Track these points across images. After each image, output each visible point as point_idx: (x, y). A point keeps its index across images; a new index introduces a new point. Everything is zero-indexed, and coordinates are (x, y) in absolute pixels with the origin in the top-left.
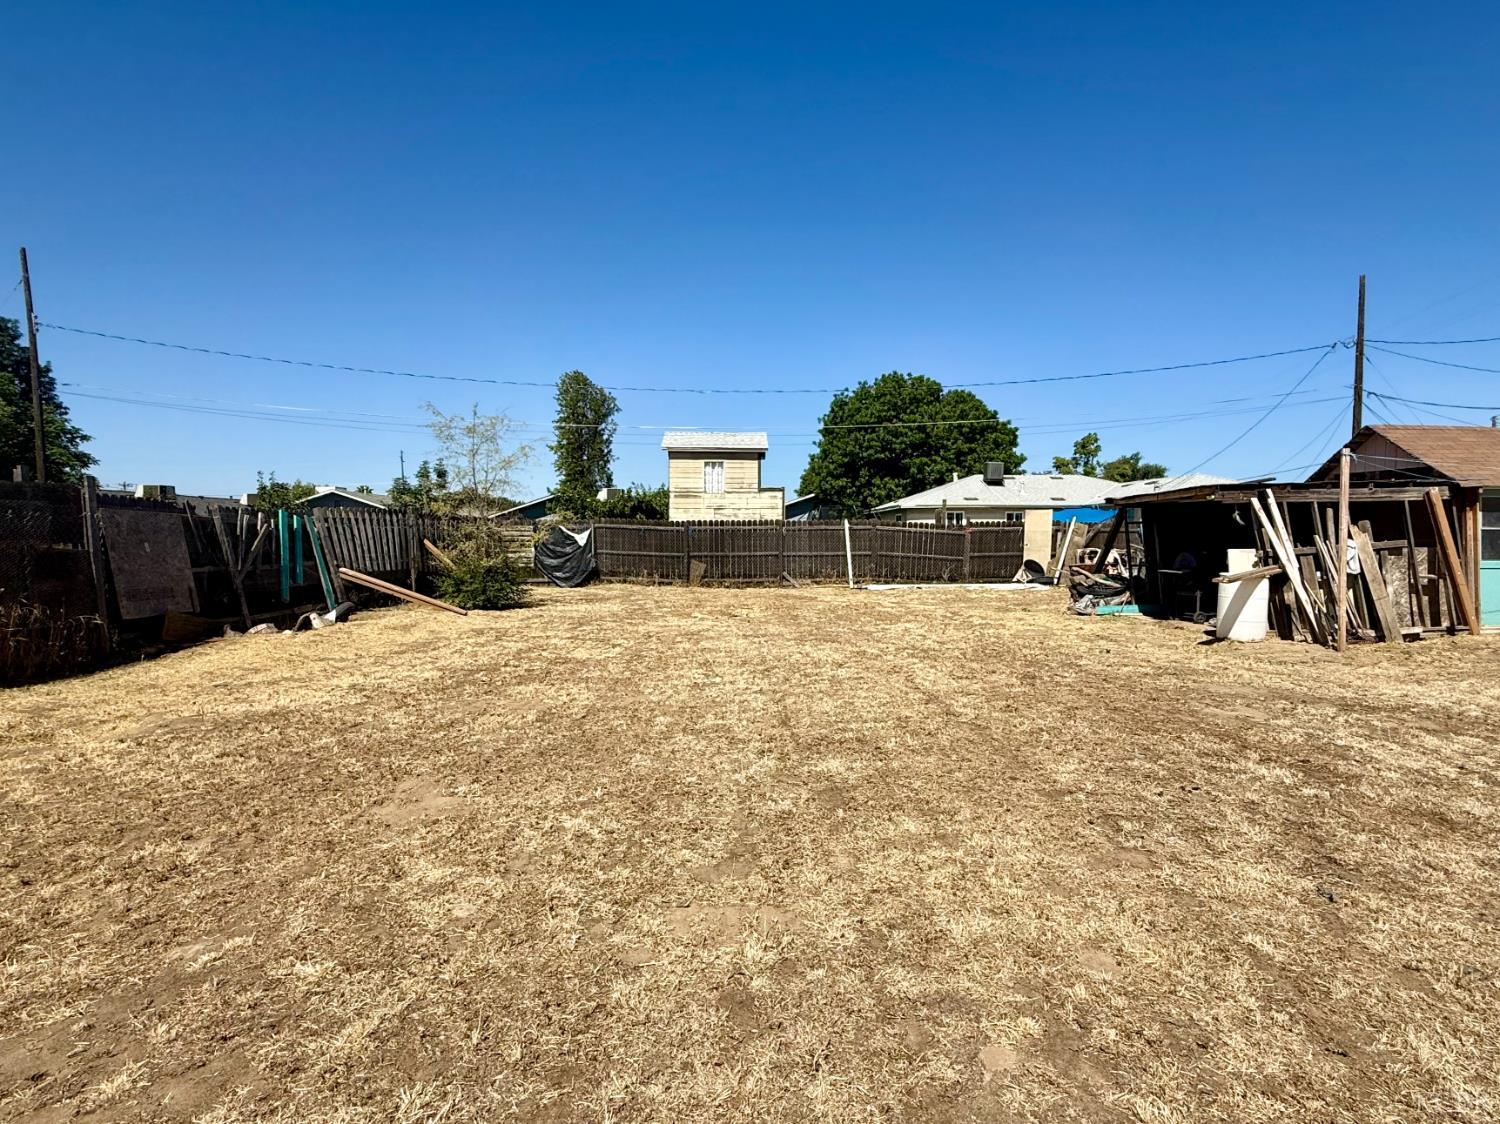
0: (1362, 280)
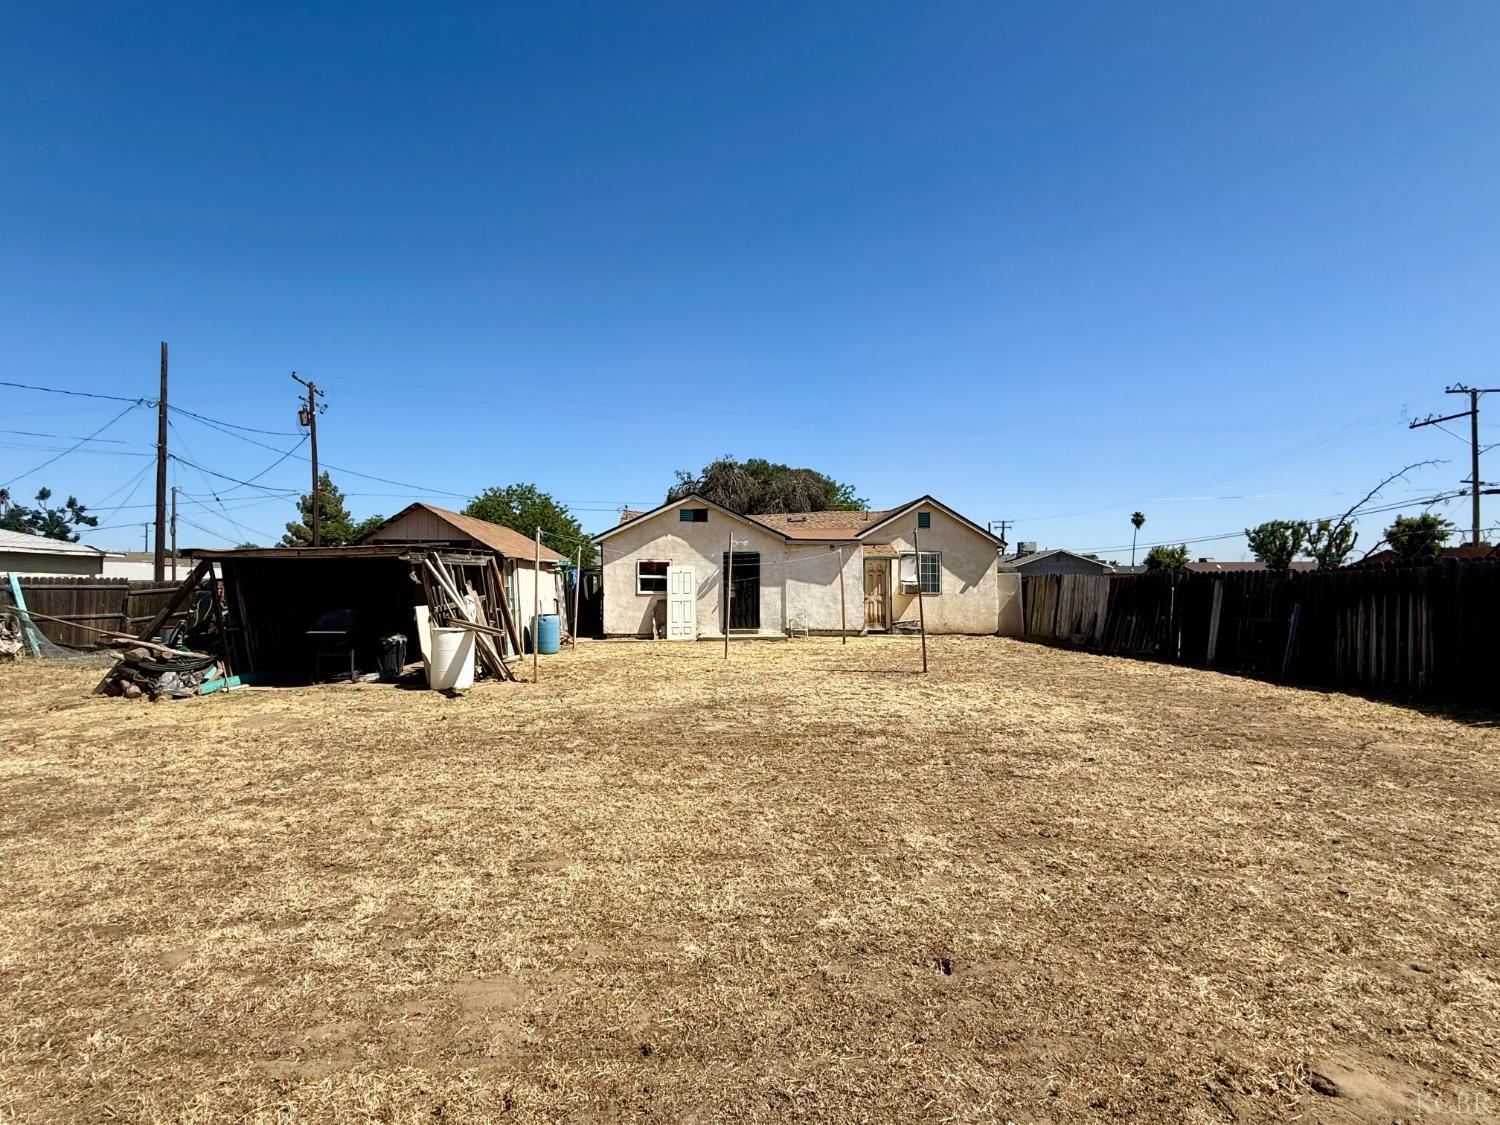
0: (164, 347)
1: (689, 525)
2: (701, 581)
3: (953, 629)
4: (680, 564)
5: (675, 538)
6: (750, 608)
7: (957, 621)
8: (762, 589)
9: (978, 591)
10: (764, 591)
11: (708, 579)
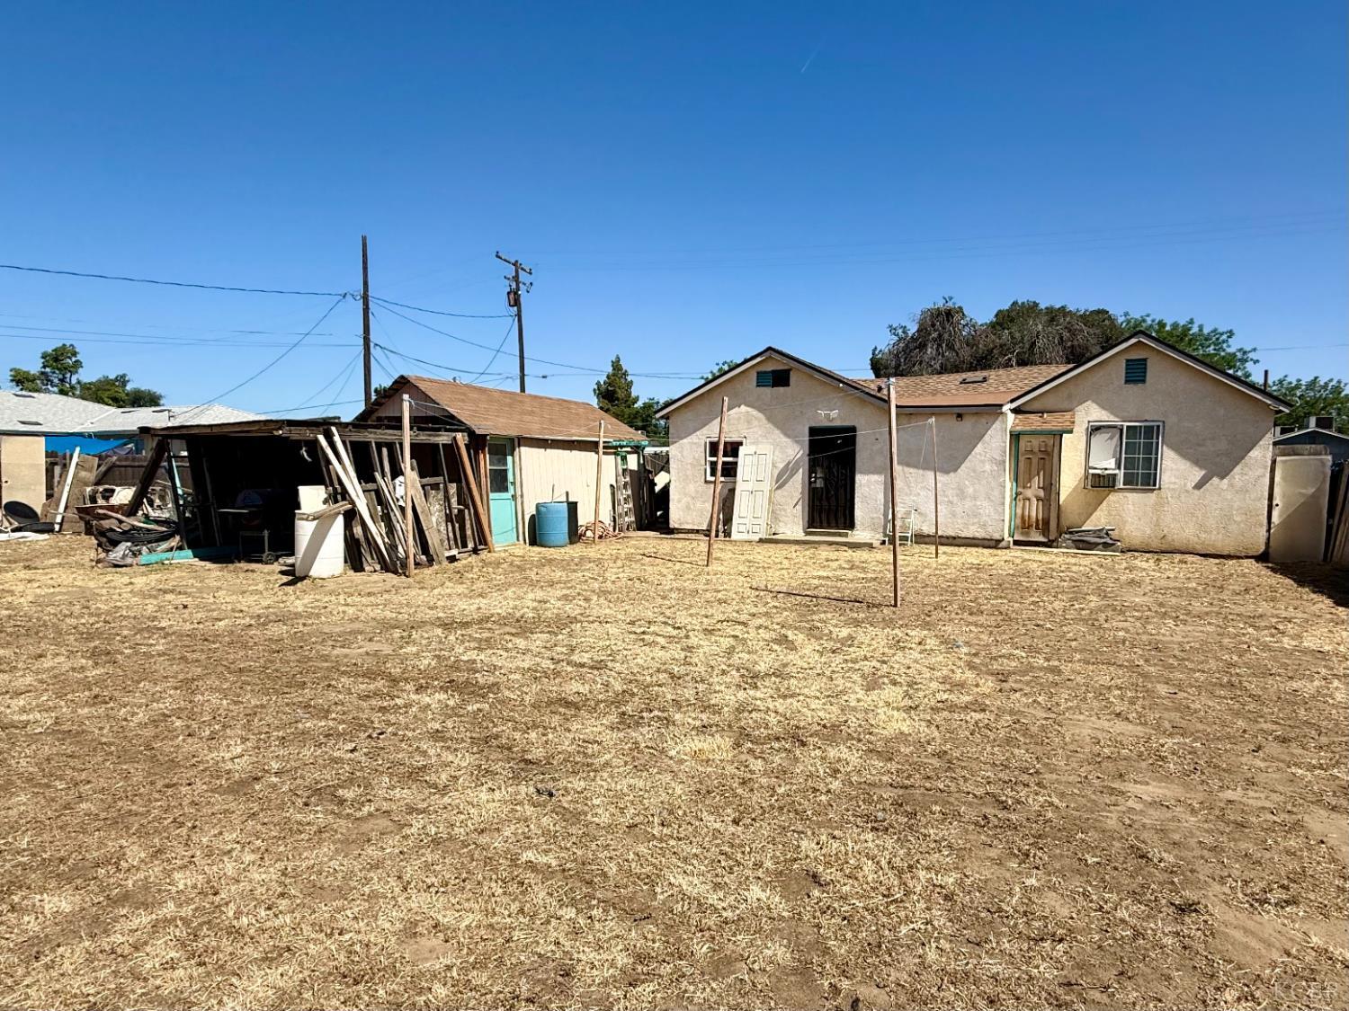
0: (364, 239)
1: (768, 391)
2: (781, 466)
3: (1177, 545)
4: (756, 443)
5: (749, 409)
6: (842, 502)
7: (1184, 532)
8: (859, 478)
9: (1231, 485)
10: (860, 479)
11: (789, 463)
